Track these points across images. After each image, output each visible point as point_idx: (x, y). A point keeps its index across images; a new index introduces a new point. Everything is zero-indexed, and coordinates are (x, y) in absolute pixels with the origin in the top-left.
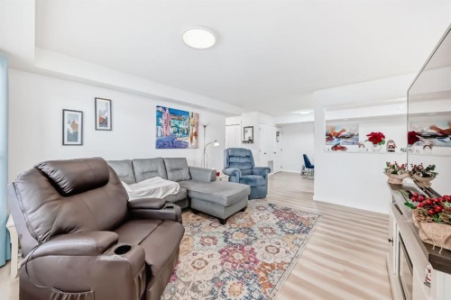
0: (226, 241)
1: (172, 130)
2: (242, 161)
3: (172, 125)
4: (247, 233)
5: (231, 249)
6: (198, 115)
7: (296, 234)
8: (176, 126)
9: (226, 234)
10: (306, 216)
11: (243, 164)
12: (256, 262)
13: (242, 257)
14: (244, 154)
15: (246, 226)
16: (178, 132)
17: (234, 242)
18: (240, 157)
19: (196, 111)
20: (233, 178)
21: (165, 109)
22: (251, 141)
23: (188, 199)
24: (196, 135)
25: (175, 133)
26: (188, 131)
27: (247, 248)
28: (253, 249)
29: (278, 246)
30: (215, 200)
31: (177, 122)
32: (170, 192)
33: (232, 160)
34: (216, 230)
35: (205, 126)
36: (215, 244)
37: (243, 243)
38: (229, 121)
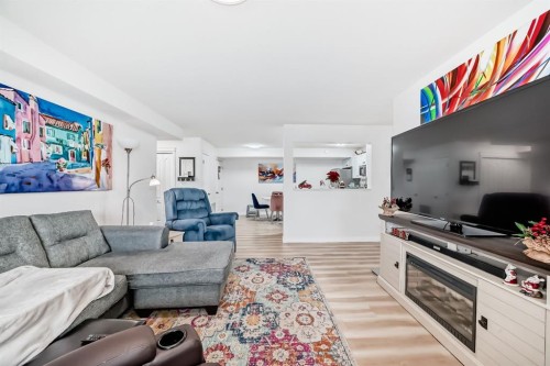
0: (242, 340)
1: (47, 151)
2: (195, 206)
3: (48, 138)
4: (258, 312)
5: (261, 348)
6: (110, 128)
7: (306, 288)
8: (60, 142)
9: (232, 327)
10: (294, 263)
11: (197, 211)
12: (306, 348)
13: (287, 354)
14: (196, 197)
15: (247, 302)
16: (65, 156)
17: (255, 335)
18: (191, 201)
19: (106, 119)
20: (192, 234)
21: (25, 97)
22: (191, 178)
23: (130, 294)
24: (107, 164)
25: (56, 157)
26: (89, 155)
27: (279, 334)
28: (286, 332)
29: (305, 312)
30: (201, 279)
31: (62, 135)
32: (94, 294)
33: (181, 206)
34: (212, 329)
35: (128, 150)
36: (231, 356)
37: (267, 330)
38: (162, 145)
